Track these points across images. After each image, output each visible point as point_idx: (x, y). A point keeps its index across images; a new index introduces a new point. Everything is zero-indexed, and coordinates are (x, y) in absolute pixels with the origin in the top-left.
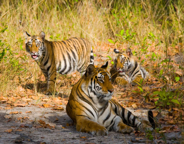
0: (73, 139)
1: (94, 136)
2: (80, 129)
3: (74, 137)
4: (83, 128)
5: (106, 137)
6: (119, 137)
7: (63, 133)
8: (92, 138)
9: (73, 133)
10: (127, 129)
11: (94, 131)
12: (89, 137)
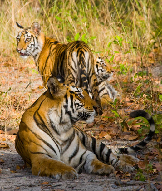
0: (31, 186)
1: (59, 181)
2: (38, 173)
3: (31, 184)
4: (42, 170)
5: (77, 181)
6: (96, 180)
7: (14, 179)
8: (57, 184)
9: (29, 178)
10: (106, 169)
11: (59, 174)
12: (53, 183)
